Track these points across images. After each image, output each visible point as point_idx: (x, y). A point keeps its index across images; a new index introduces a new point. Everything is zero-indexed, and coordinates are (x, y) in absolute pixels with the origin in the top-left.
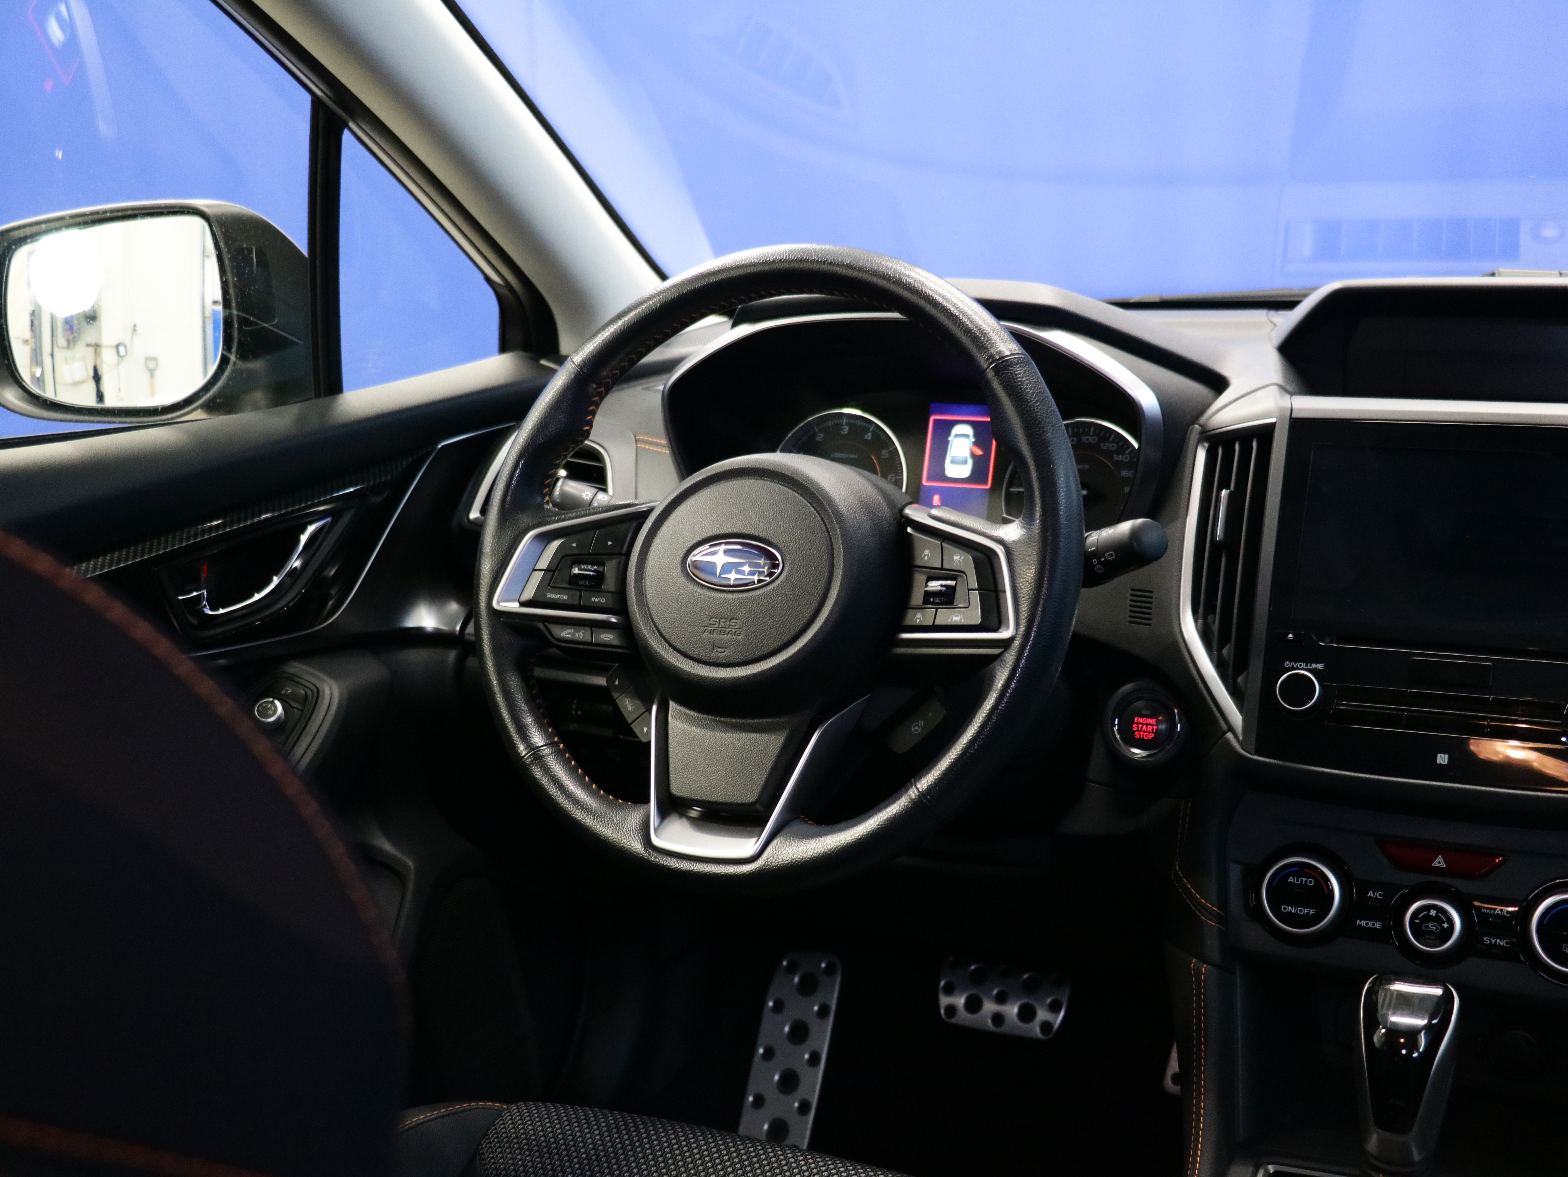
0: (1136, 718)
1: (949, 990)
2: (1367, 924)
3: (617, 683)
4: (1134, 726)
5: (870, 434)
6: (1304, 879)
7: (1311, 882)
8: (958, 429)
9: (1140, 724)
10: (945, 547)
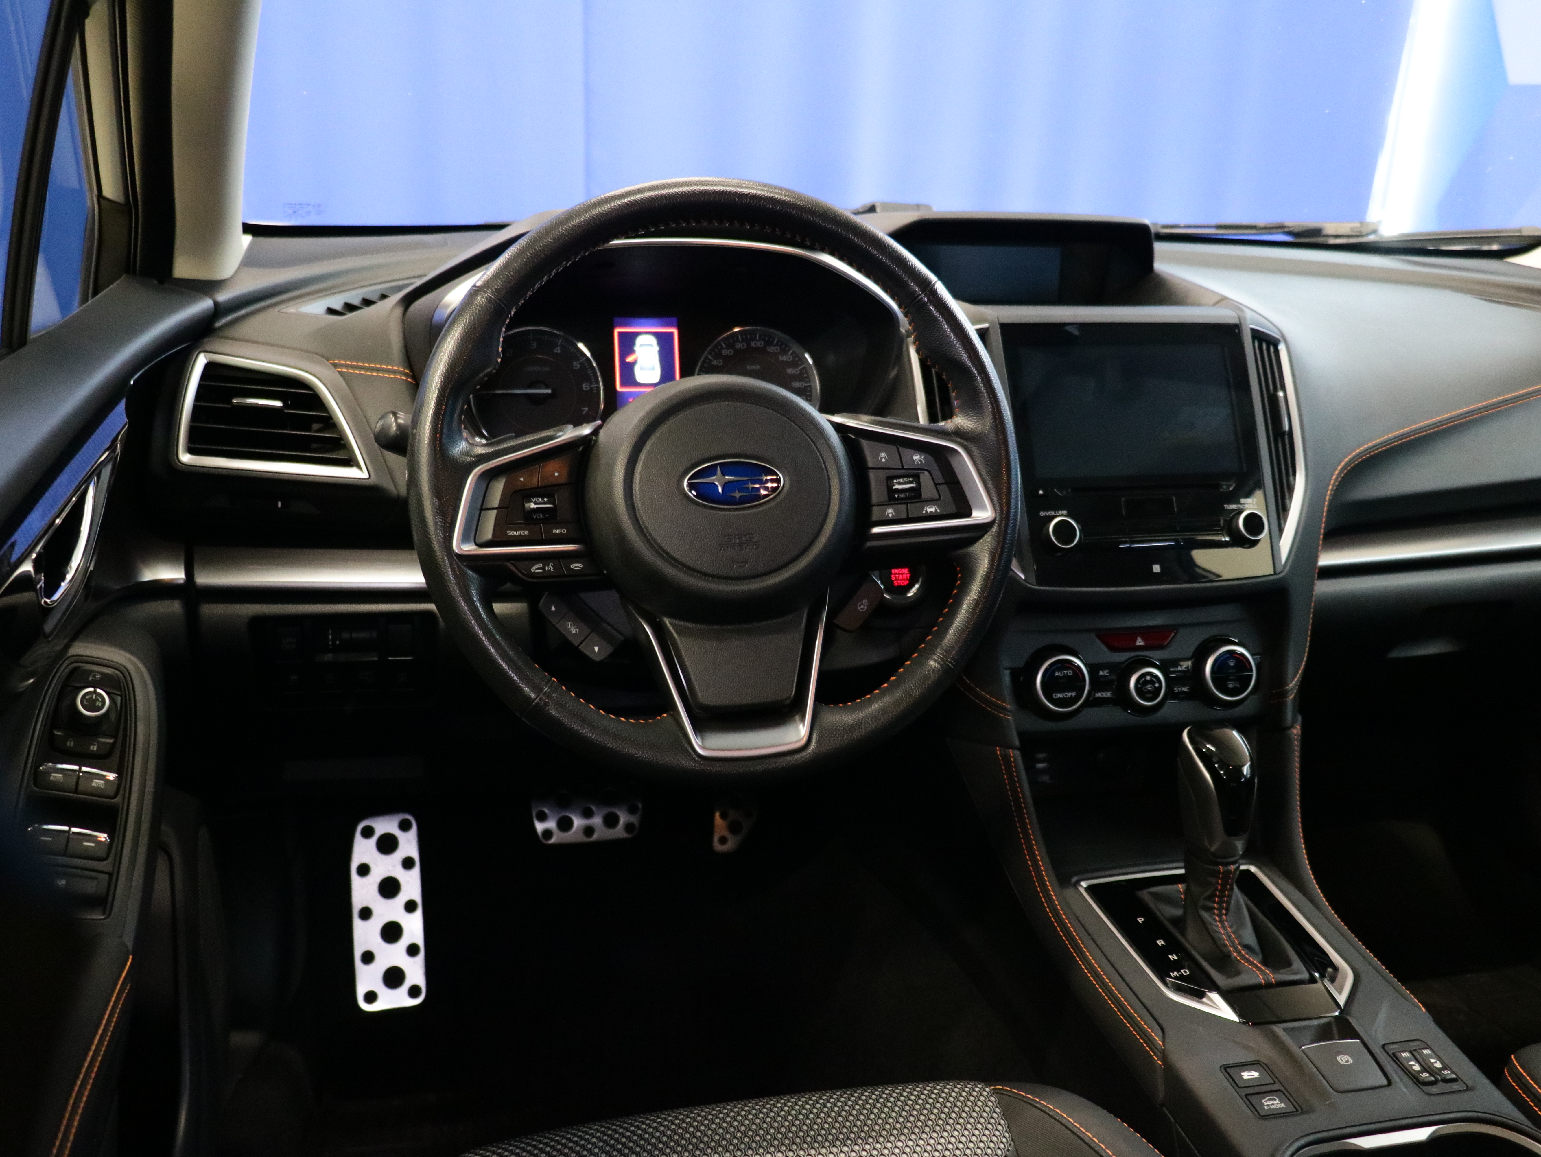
0: (893, 571)
1: (542, 818)
2: (1102, 695)
3: (553, 609)
4: (892, 576)
5: (559, 348)
6: (1065, 672)
7: (1070, 673)
8: (640, 340)
9: (896, 574)
10: (901, 449)
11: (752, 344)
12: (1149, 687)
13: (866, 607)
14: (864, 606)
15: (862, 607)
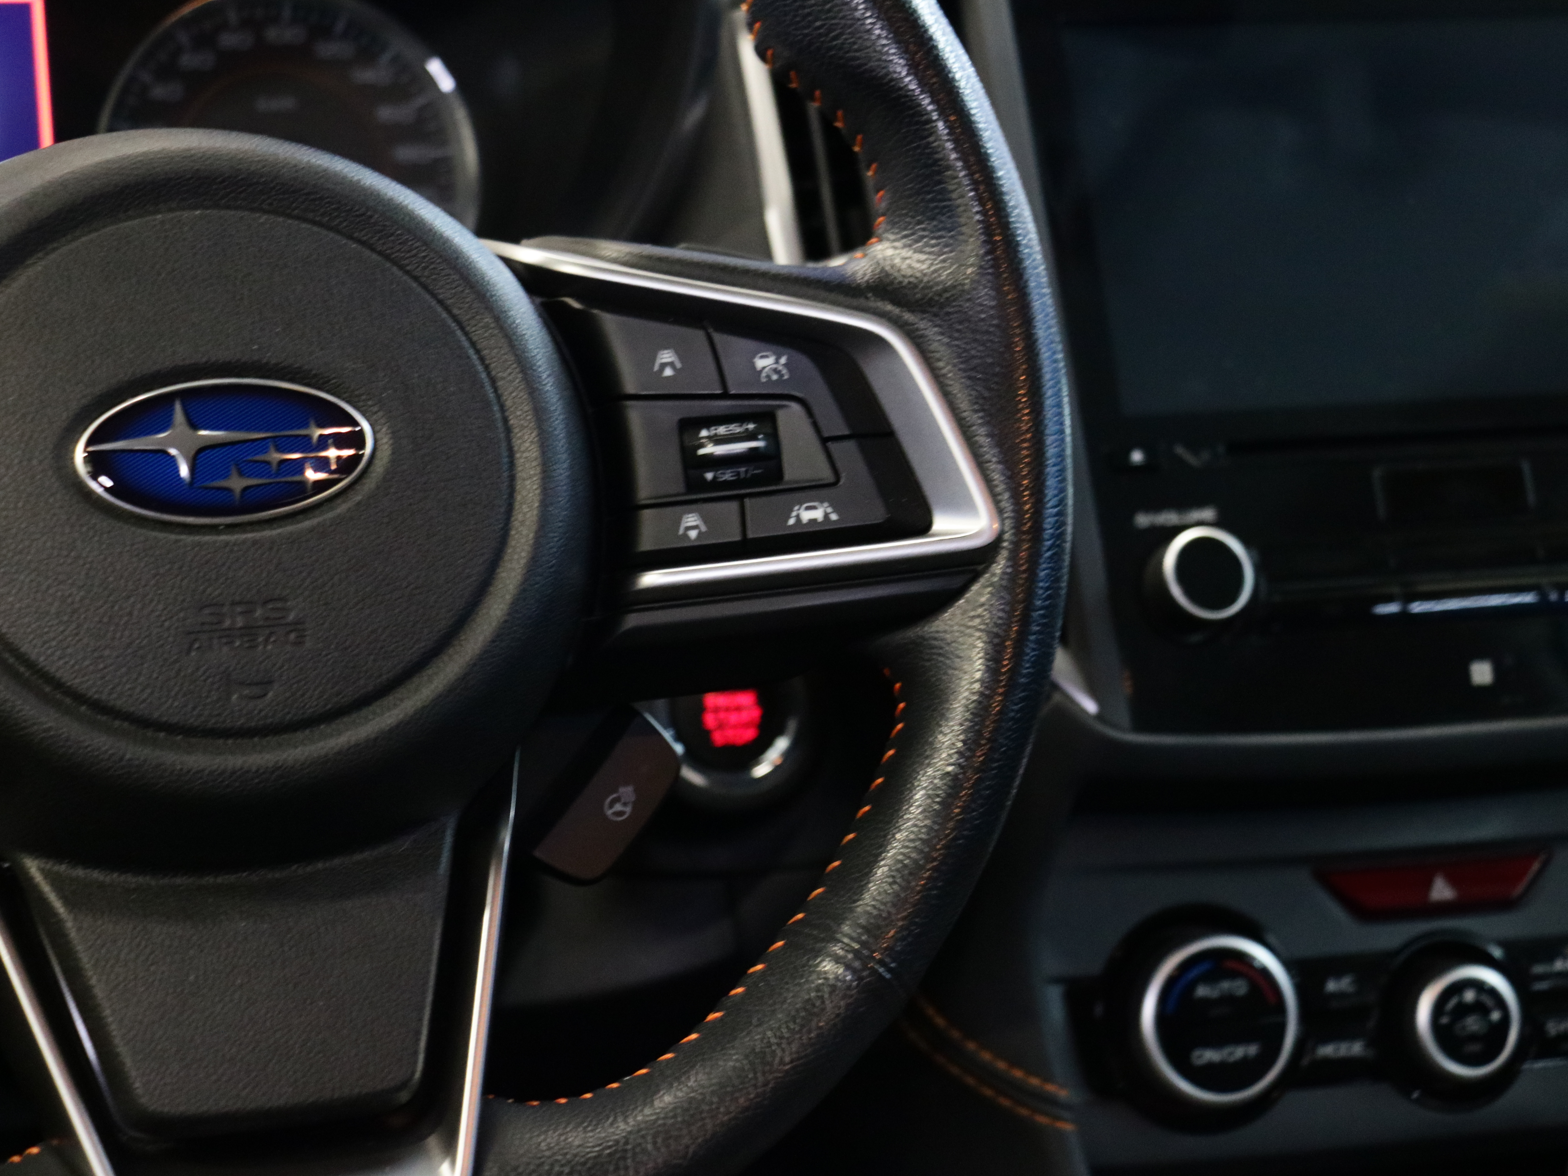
0: (709, 700)
2: (1336, 1049)
4: (708, 716)
6: (1226, 984)
7: (1239, 987)
9: (717, 710)
10: (718, 337)
11: (272, 34)
12: (1472, 1024)
13: (628, 810)
14: (625, 804)
15: (618, 807)
